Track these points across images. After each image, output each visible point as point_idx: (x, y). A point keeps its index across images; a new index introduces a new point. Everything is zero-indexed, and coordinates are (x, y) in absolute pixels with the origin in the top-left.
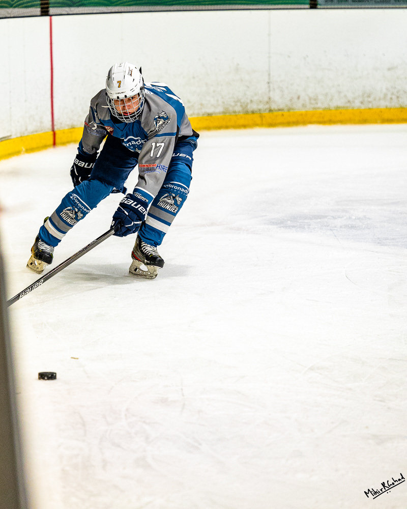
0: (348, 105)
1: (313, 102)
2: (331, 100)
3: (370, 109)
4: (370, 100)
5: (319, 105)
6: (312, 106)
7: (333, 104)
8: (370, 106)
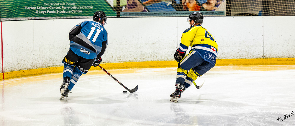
0: (135, 60)
1: (119, 59)
2: (127, 58)
3: (144, 61)
4: (144, 57)
5: (122, 60)
6: (118, 61)
7: (128, 60)
8: (144, 60)
